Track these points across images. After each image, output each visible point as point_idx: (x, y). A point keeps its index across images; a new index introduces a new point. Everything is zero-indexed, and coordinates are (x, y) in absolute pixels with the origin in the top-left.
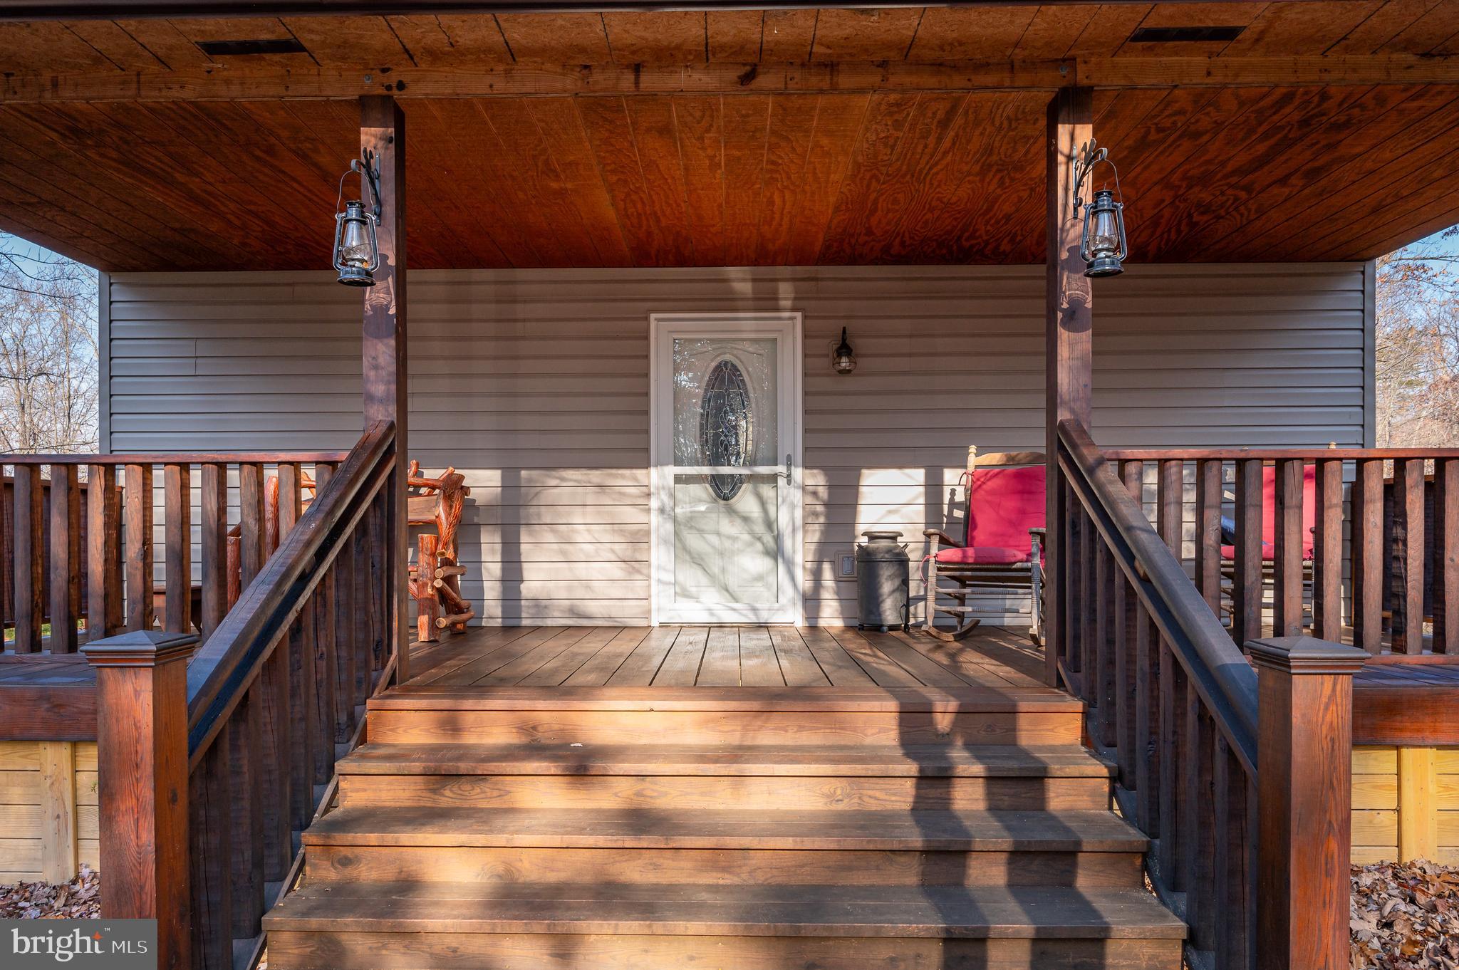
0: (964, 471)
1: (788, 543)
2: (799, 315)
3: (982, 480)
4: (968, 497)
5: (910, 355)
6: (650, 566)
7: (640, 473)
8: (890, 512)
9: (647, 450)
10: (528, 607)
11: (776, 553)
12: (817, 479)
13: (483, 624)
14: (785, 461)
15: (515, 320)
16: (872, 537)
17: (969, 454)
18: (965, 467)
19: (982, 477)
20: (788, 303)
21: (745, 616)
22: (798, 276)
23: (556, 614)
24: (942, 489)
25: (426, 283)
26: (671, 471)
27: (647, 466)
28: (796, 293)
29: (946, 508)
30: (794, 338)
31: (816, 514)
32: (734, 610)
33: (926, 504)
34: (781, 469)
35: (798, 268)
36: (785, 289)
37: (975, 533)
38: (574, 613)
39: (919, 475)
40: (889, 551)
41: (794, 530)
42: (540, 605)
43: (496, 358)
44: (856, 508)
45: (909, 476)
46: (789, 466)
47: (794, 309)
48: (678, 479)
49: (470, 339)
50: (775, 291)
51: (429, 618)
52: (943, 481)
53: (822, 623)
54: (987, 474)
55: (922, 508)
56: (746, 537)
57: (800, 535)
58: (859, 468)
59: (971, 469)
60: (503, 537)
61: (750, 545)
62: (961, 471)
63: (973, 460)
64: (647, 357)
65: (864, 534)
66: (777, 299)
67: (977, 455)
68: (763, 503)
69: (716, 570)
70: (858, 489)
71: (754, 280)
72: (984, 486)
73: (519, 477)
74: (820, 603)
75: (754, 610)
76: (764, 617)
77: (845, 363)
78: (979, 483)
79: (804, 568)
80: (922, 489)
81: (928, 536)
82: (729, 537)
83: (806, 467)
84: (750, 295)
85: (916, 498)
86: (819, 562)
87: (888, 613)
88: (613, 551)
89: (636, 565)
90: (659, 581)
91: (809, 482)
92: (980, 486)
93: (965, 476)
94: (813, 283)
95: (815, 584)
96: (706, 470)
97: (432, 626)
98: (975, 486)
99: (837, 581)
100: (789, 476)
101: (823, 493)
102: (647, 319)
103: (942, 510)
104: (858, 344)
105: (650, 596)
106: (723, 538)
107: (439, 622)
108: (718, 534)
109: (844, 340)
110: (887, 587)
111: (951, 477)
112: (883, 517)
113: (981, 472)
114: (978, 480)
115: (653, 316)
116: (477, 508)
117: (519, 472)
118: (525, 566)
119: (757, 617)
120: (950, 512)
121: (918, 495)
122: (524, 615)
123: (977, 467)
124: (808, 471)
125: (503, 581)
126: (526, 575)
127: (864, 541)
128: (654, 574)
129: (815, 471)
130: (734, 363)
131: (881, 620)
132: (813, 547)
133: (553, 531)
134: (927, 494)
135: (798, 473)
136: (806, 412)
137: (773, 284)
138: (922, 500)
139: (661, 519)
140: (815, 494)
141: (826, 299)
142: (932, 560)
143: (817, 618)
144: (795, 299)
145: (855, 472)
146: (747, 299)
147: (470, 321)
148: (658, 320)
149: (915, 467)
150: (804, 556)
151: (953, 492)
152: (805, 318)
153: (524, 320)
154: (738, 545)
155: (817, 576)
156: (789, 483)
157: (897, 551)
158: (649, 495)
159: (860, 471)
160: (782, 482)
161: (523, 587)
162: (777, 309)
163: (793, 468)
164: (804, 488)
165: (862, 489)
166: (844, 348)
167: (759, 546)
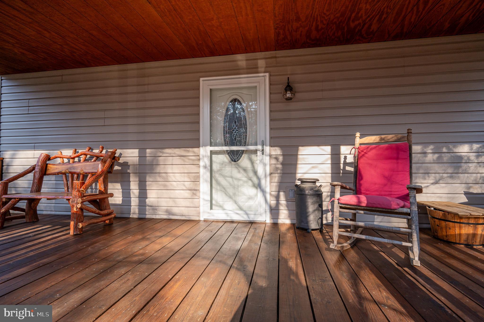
0: (353, 147)
1: (263, 182)
2: (267, 74)
3: (365, 151)
4: (356, 161)
5: (322, 90)
6: (200, 192)
7: (196, 150)
8: (313, 167)
9: (198, 139)
10: (149, 209)
11: (259, 186)
12: (277, 151)
13: (131, 216)
14: (261, 144)
15: (144, 85)
16: (303, 182)
17: (356, 137)
18: (354, 145)
19: (364, 150)
20: (263, 70)
21: (243, 217)
22: (267, 57)
23: (160, 213)
24: (340, 156)
25: (110, 71)
26: (209, 148)
27: (198, 147)
28: (266, 64)
29: (342, 166)
30: (265, 85)
31: (277, 169)
32: (237, 214)
33: (332, 164)
34: (259, 147)
35: (267, 53)
36: (261, 63)
37: (362, 182)
38: (169, 212)
39: (328, 149)
40: (312, 189)
41: (266, 176)
42: (154, 208)
43: (137, 101)
44: (296, 166)
45: (323, 150)
46: (263, 145)
47: (265, 72)
48: (212, 153)
49: (127, 93)
50: (257, 64)
51: (74, 223)
52: (340, 152)
53: (280, 221)
54: (368, 148)
55: (330, 166)
56: (245, 179)
57: (268, 179)
58: (297, 147)
59: (357, 145)
60: (139, 179)
61: (246, 182)
62: (350, 147)
63: (358, 141)
64: (199, 98)
65: (299, 180)
66: (257, 68)
67: (360, 138)
68: (252, 163)
69: (231, 194)
70: (297, 156)
71: (247, 60)
72: (366, 155)
73: (146, 153)
74: (279, 211)
75: (247, 214)
76: (252, 218)
77: (289, 95)
78: (363, 153)
79: (271, 194)
80: (329, 156)
81: (333, 186)
82: (236, 179)
83: (271, 146)
84: (245, 67)
85: (327, 160)
86: (279, 192)
87: (311, 222)
88: (184, 185)
89: (195, 192)
90: (204, 199)
91: (273, 153)
92: (363, 155)
93: (354, 149)
94: (274, 59)
95: (277, 202)
96: (225, 148)
97: (76, 227)
98: (360, 155)
99: (287, 200)
100: (263, 150)
101: (281, 158)
102: (199, 81)
103: (340, 167)
104: (296, 86)
105: (200, 206)
106: (234, 179)
107: (79, 225)
108: (232, 177)
109: (288, 83)
110: (311, 208)
111: (345, 150)
112: (309, 170)
113: (365, 147)
114: (362, 151)
115: (201, 79)
116: (129, 166)
117: (146, 150)
118: (148, 191)
119: (249, 217)
120: (344, 167)
121: (327, 159)
122: (147, 213)
123: (360, 144)
124: (272, 148)
125: (139, 197)
126: (149, 196)
127: (298, 183)
128: (202, 196)
129: (277, 148)
130: (239, 99)
131: (308, 226)
132: (275, 184)
133: (159, 176)
134: (332, 159)
135: (267, 149)
136: (271, 120)
137: (255, 61)
138: (329, 162)
139: (205, 171)
140: (277, 159)
141: (281, 66)
142: (336, 202)
143: (278, 218)
144: (266, 67)
145: (296, 148)
146: (243, 69)
147: (127, 86)
148: (203, 80)
149: (325, 145)
150: (270, 189)
151: (345, 158)
152: (270, 76)
153: (148, 84)
154: (241, 182)
155: (277, 198)
156: (263, 154)
157: (316, 189)
158: (199, 160)
159: (298, 147)
160: (259, 153)
161: (147, 200)
162: (258, 72)
163: (265, 146)
164: (270, 156)
165: (299, 157)
166: (289, 88)
167: (250, 183)
